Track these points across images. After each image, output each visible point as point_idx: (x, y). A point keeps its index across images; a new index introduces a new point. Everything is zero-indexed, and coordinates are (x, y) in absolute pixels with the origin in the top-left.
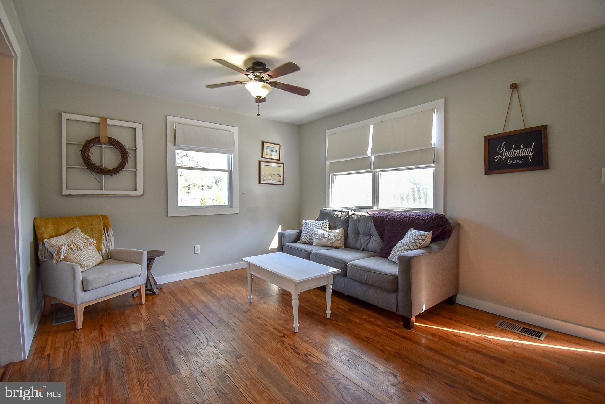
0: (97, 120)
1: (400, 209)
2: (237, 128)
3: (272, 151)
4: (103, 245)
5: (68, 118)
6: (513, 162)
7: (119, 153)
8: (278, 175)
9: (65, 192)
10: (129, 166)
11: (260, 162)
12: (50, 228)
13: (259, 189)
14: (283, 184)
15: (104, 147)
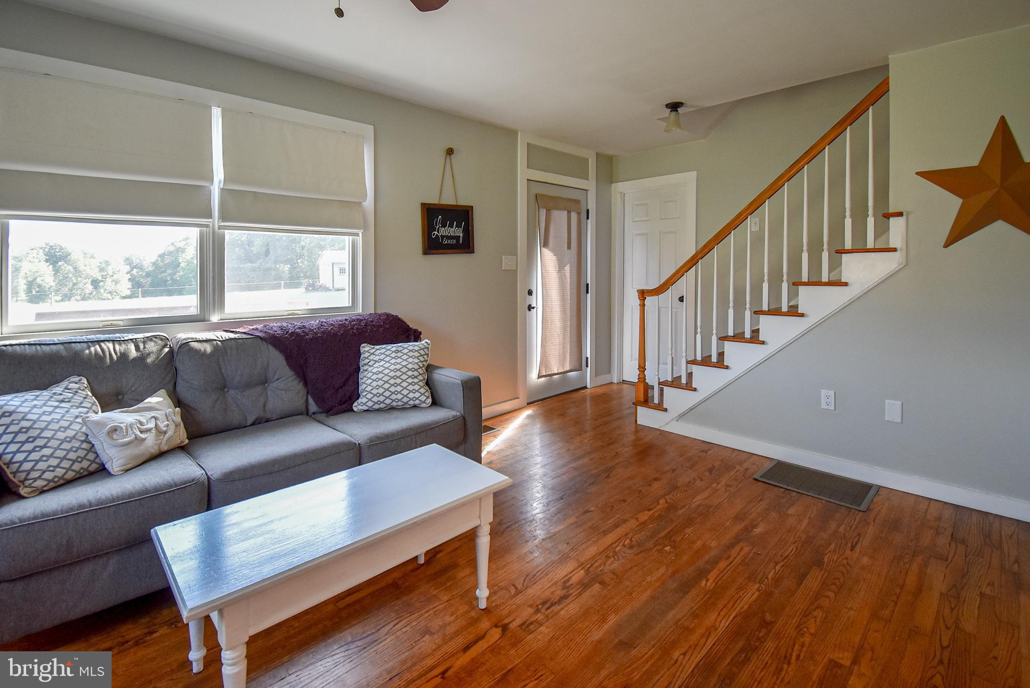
1: (286, 313)
6: (448, 242)
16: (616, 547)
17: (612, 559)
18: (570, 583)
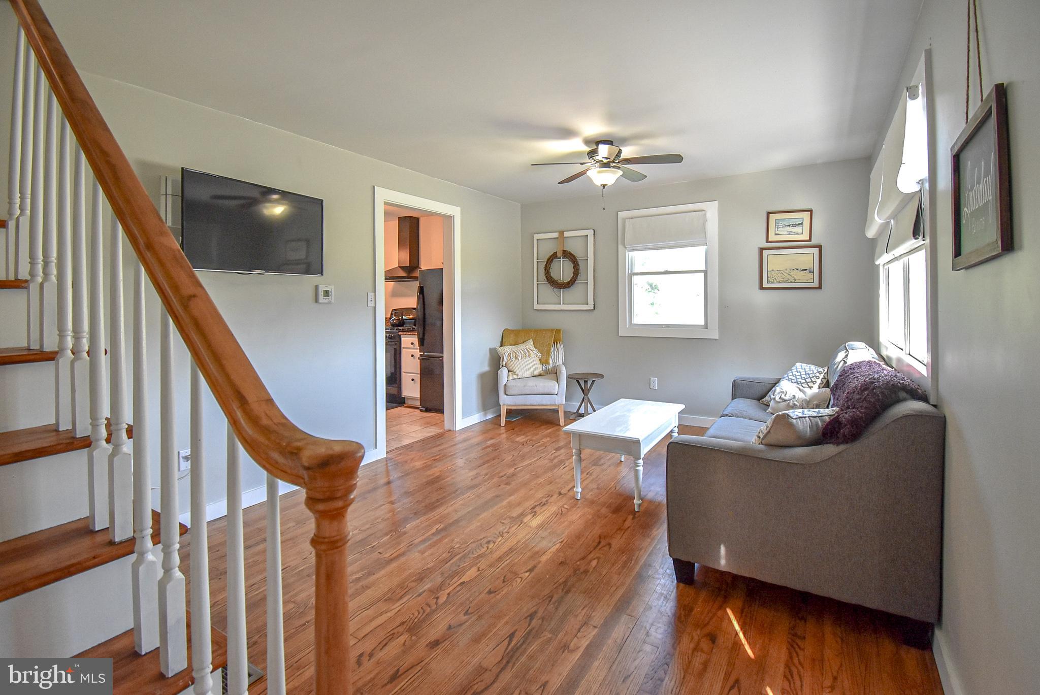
0: (556, 235)
2: (716, 202)
3: (789, 226)
4: (551, 359)
5: (538, 238)
7: (572, 265)
8: (806, 270)
9: (537, 307)
10: (580, 278)
11: (761, 250)
12: (511, 338)
13: (762, 299)
14: (820, 287)
15: (563, 261)
16: (501, 541)
17: (504, 532)
18: (532, 515)
